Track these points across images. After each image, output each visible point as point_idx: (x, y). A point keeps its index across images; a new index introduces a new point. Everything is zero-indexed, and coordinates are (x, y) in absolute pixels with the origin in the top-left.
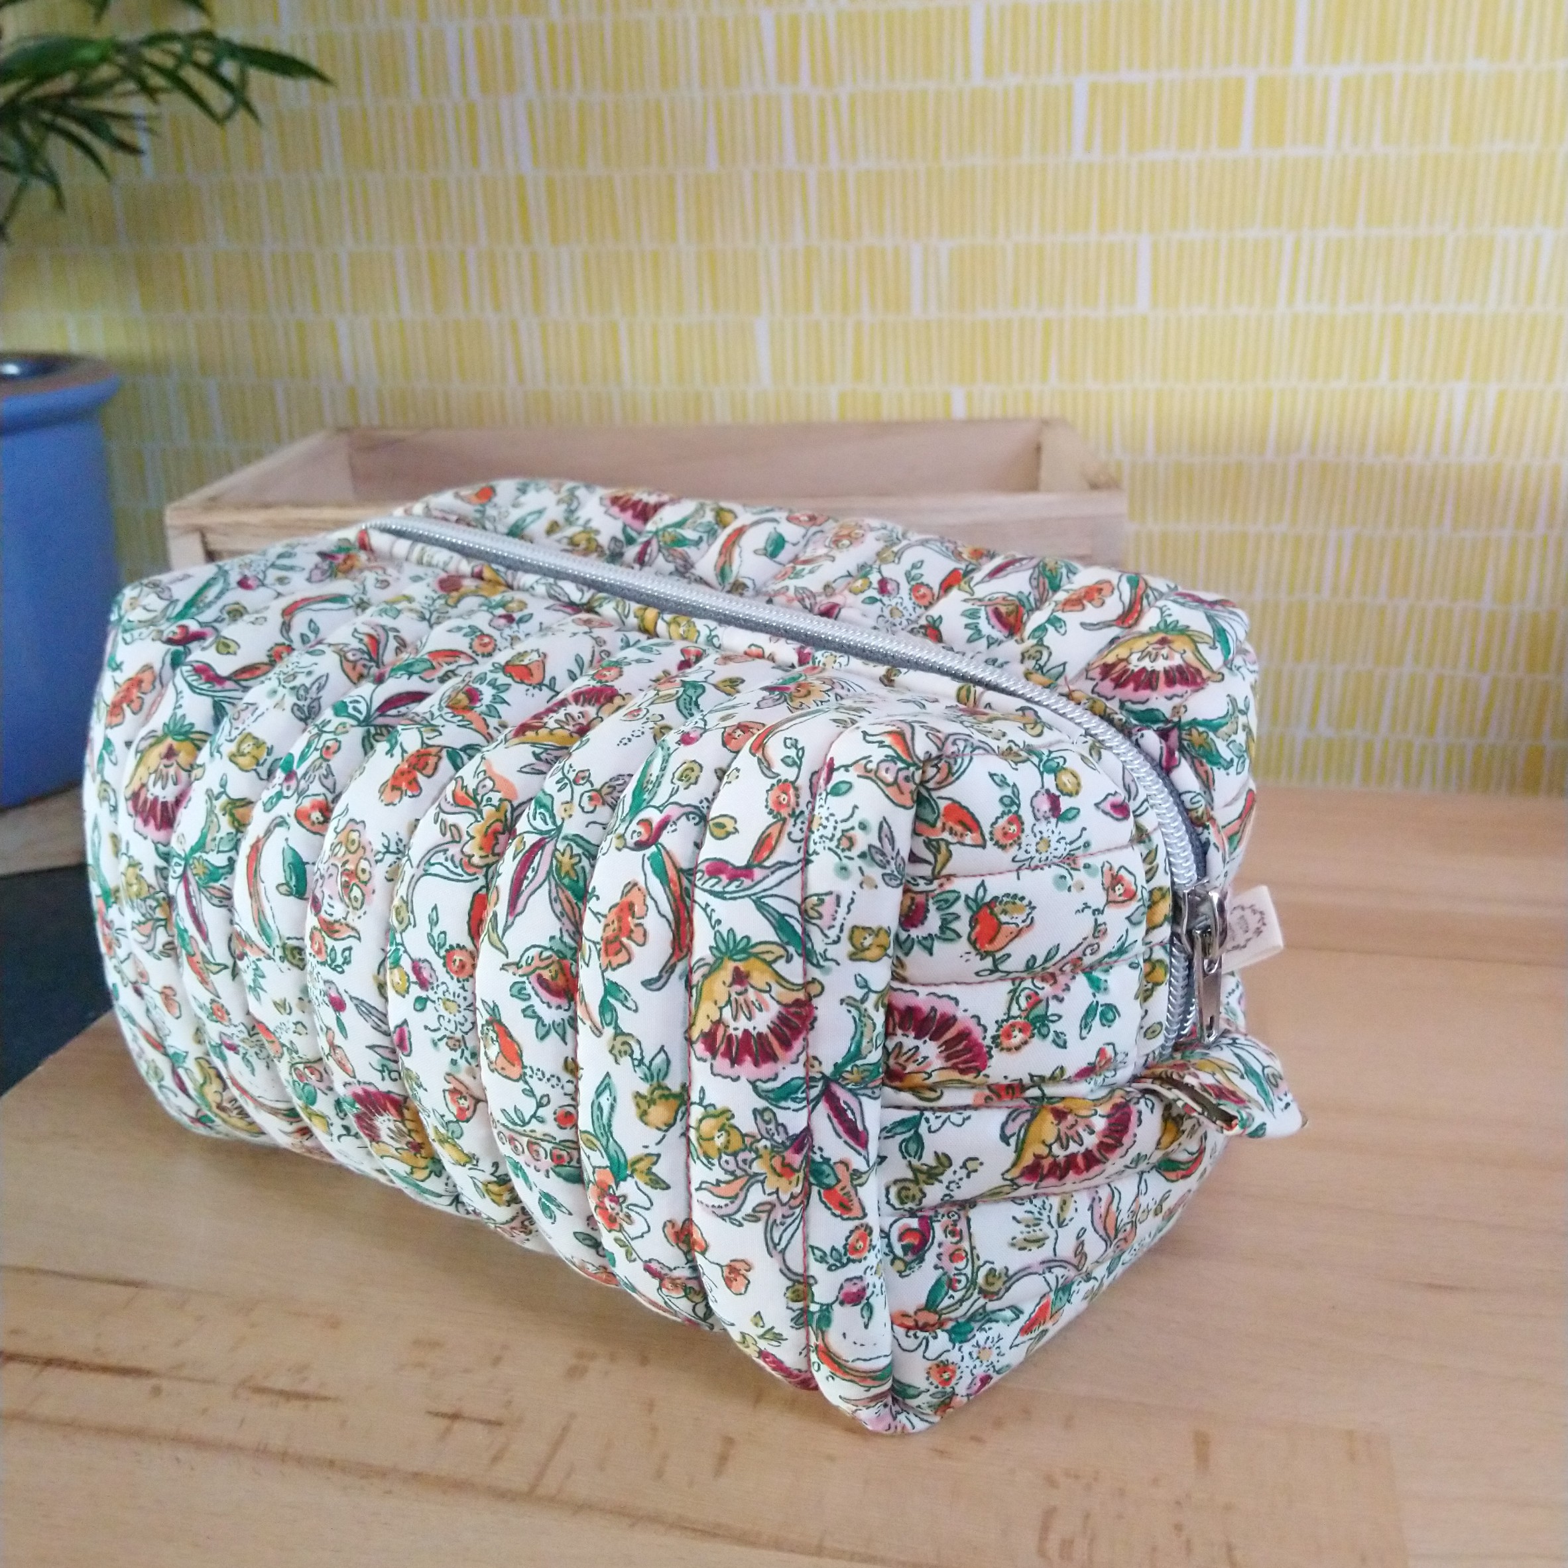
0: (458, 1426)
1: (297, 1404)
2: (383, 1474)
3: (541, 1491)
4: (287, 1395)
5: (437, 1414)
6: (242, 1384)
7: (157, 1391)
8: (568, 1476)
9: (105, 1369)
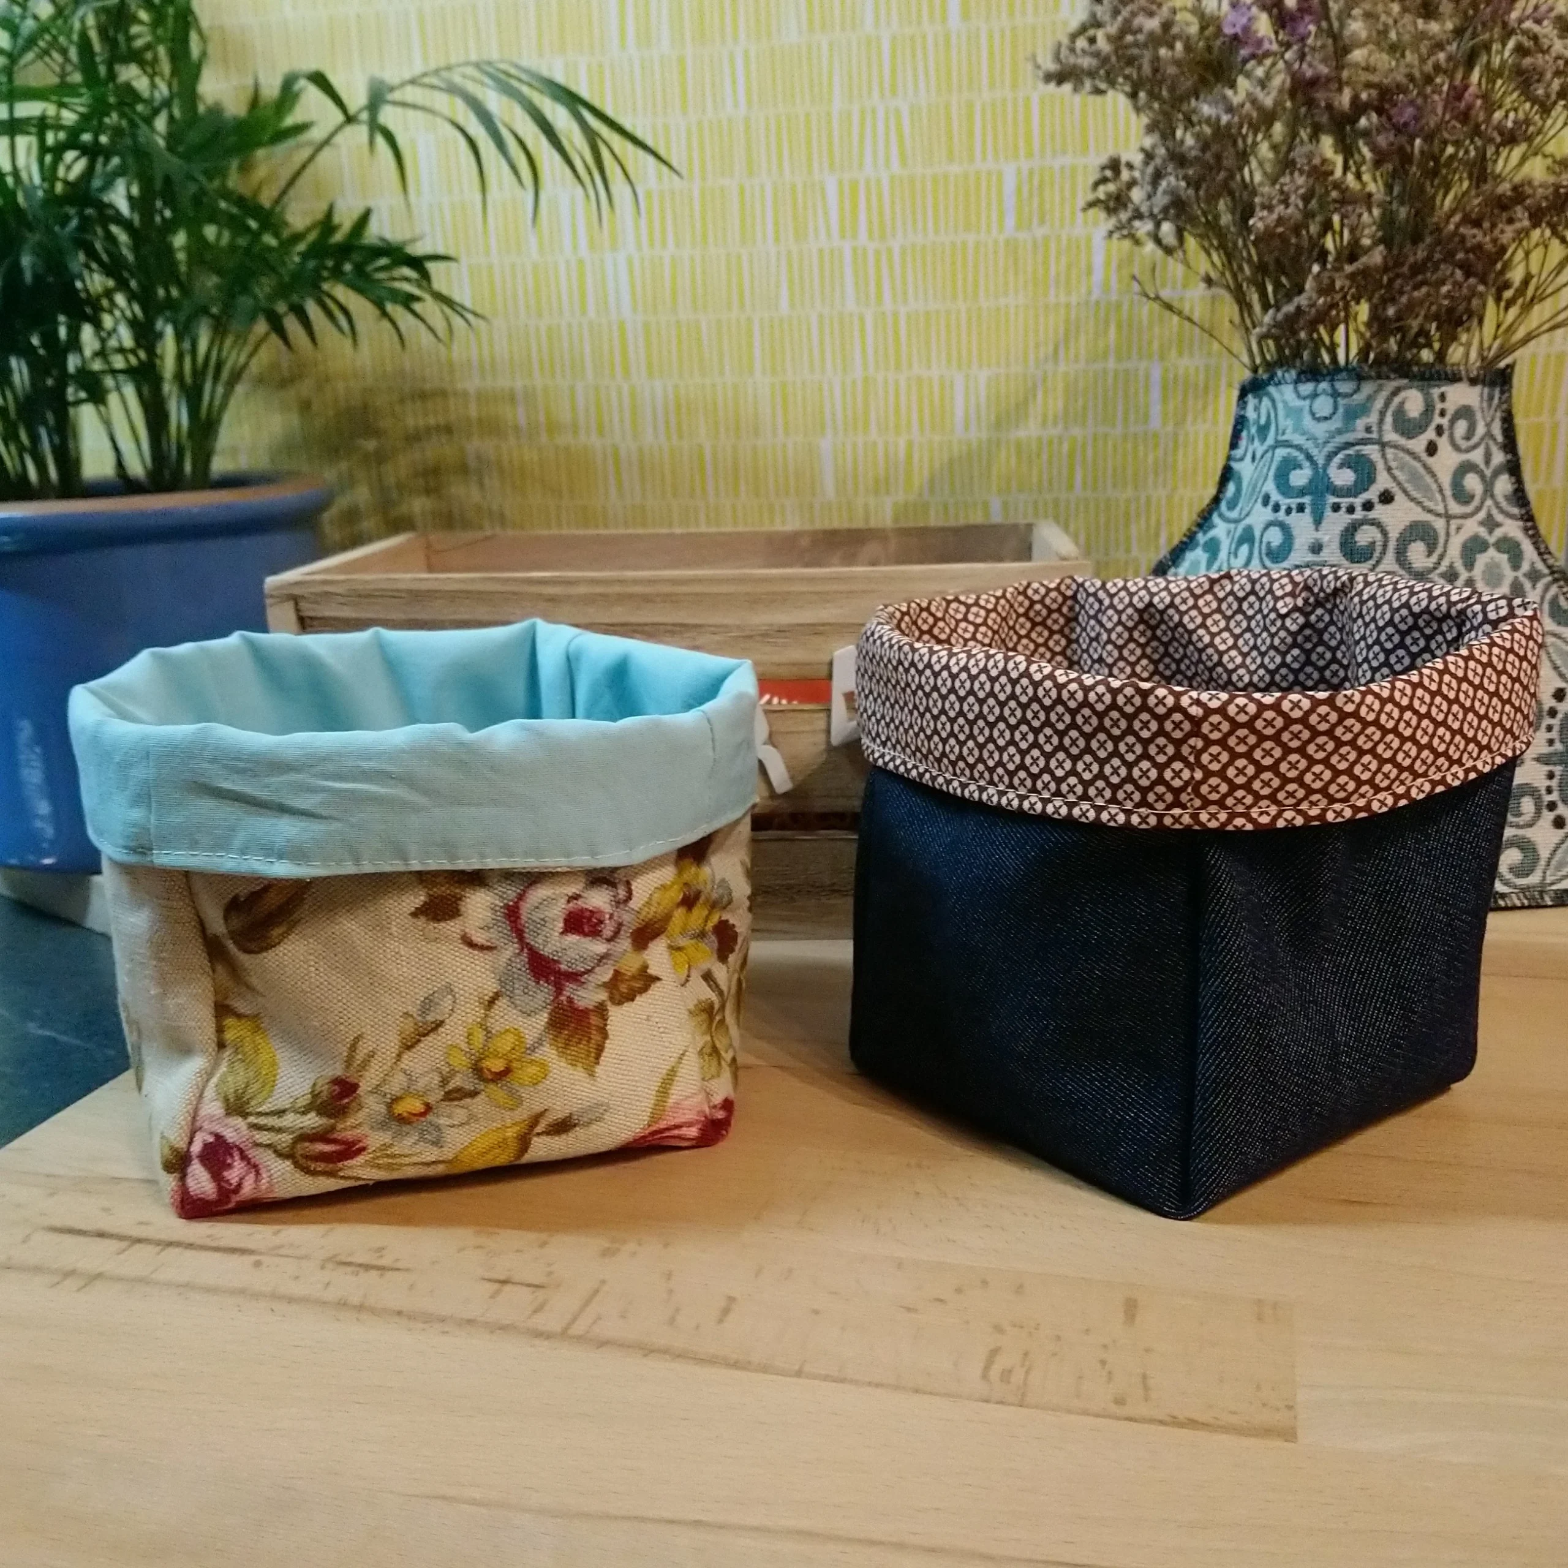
0: (507, 1288)
1: (374, 1273)
2: (443, 1320)
3: (571, 1332)
4: (367, 1267)
5: (490, 1280)
6: (329, 1259)
7: (258, 1264)
8: (595, 1322)
9: (217, 1249)
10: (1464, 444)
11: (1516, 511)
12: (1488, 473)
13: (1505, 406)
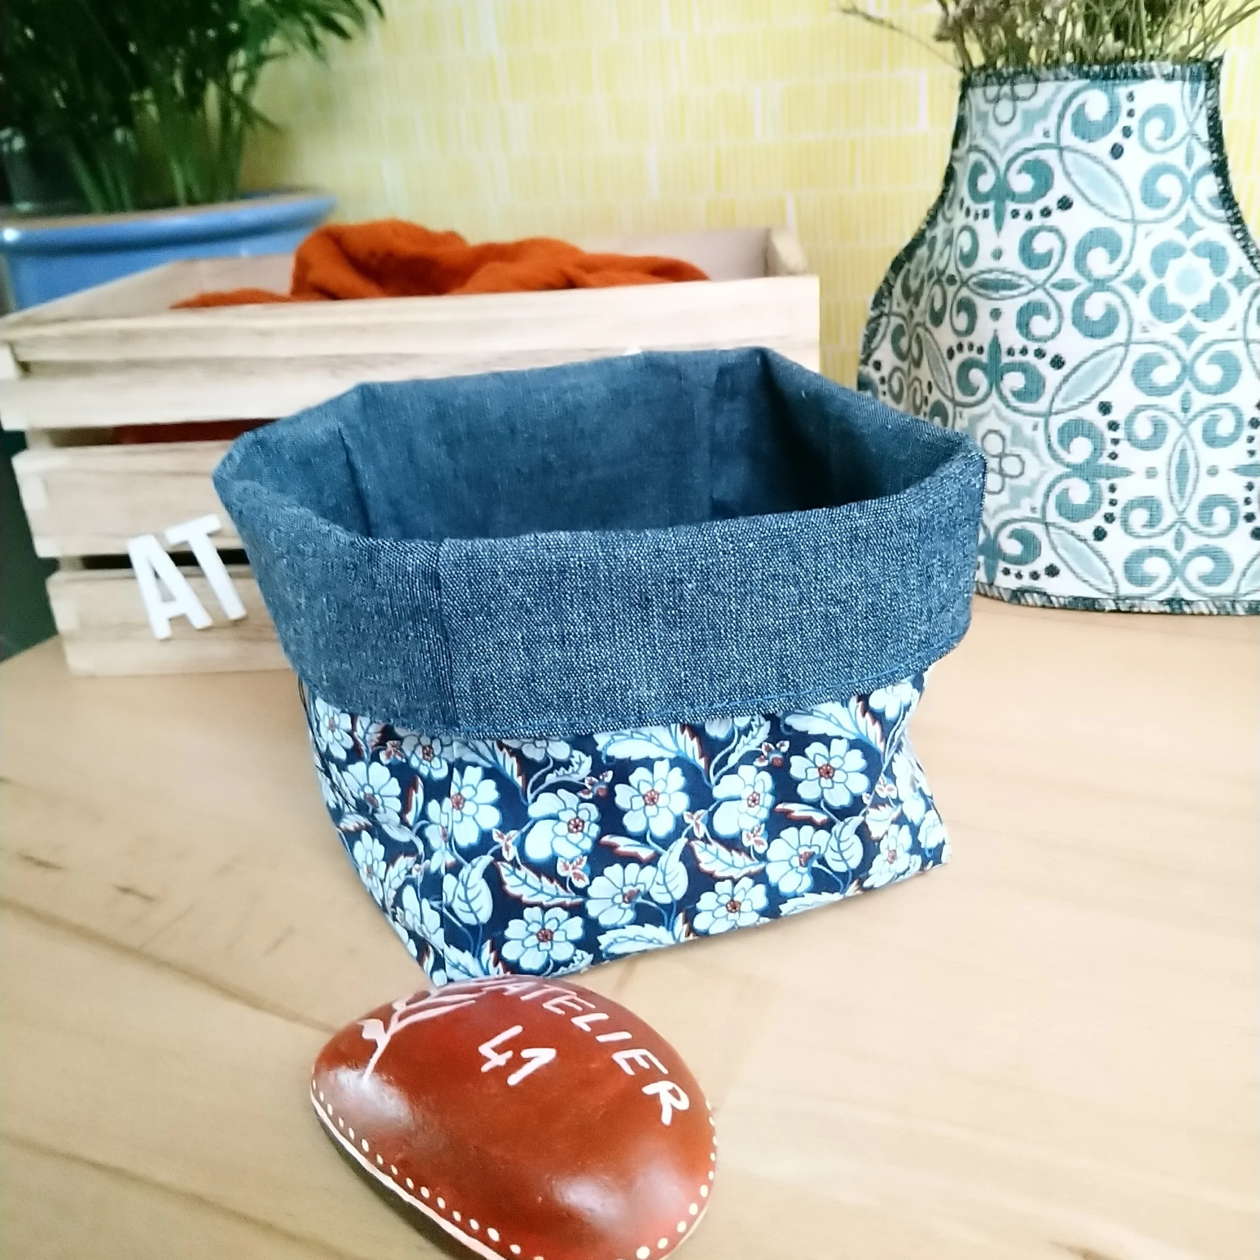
5: (118, 888)
10: (1158, 145)
11: (1221, 213)
12: (1189, 174)
13: (1210, 103)
